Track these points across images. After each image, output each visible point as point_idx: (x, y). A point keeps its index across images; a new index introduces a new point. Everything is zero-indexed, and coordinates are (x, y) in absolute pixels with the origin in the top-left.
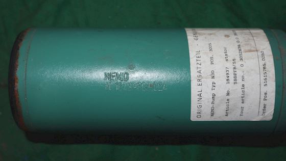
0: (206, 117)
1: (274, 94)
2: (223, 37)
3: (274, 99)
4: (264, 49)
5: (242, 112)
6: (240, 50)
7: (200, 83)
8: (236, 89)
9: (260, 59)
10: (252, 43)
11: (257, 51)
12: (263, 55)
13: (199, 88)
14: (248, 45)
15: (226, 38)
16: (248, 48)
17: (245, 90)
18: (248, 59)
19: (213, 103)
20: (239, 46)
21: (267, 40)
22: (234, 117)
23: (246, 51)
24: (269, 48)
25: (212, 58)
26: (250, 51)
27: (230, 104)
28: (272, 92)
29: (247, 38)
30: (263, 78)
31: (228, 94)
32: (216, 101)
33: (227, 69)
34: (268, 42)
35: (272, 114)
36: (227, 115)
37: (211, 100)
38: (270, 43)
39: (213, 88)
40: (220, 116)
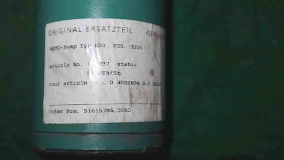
0: (49, 42)
1: (74, 122)
2: (151, 68)
3: (68, 123)
4: (133, 113)
5: (54, 85)
6: (132, 83)
7: (90, 29)
8: (81, 75)
9: (120, 107)
10: (142, 101)
11: (131, 104)
12: (126, 110)
13: (83, 29)
14: (140, 95)
15: (149, 70)
16: (135, 93)
17: (80, 86)
18: (120, 91)
19: (65, 47)
20: (138, 83)
21: (146, 120)
22: (49, 76)
23: (130, 90)
24: (135, 120)
25: (122, 46)
26: (131, 96)
27: (64, 68)
28: (76, 119)
29: (149, 96)
30: (95, 107)
31: (75, 65)
32: (67, 51)
33: (107, 64)
34: (143, 121)
35: (51, 122)
36: (51, 67)
37: (69, 44)
38: (141, 122)
39: (83, 46)
40: (51, 58)
